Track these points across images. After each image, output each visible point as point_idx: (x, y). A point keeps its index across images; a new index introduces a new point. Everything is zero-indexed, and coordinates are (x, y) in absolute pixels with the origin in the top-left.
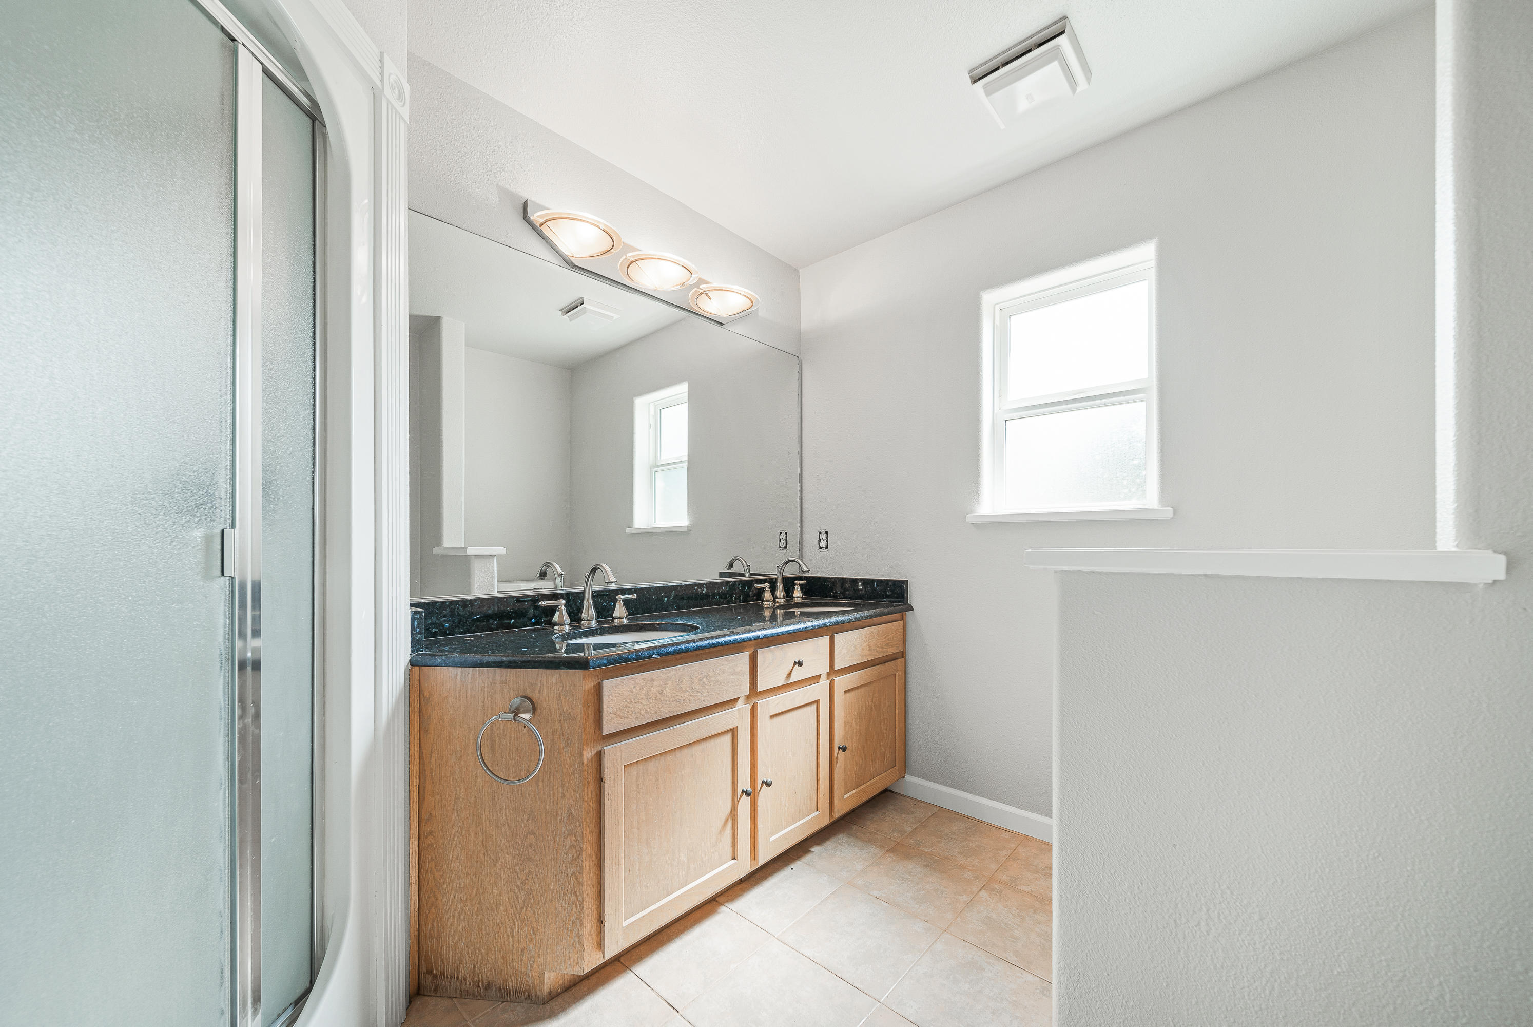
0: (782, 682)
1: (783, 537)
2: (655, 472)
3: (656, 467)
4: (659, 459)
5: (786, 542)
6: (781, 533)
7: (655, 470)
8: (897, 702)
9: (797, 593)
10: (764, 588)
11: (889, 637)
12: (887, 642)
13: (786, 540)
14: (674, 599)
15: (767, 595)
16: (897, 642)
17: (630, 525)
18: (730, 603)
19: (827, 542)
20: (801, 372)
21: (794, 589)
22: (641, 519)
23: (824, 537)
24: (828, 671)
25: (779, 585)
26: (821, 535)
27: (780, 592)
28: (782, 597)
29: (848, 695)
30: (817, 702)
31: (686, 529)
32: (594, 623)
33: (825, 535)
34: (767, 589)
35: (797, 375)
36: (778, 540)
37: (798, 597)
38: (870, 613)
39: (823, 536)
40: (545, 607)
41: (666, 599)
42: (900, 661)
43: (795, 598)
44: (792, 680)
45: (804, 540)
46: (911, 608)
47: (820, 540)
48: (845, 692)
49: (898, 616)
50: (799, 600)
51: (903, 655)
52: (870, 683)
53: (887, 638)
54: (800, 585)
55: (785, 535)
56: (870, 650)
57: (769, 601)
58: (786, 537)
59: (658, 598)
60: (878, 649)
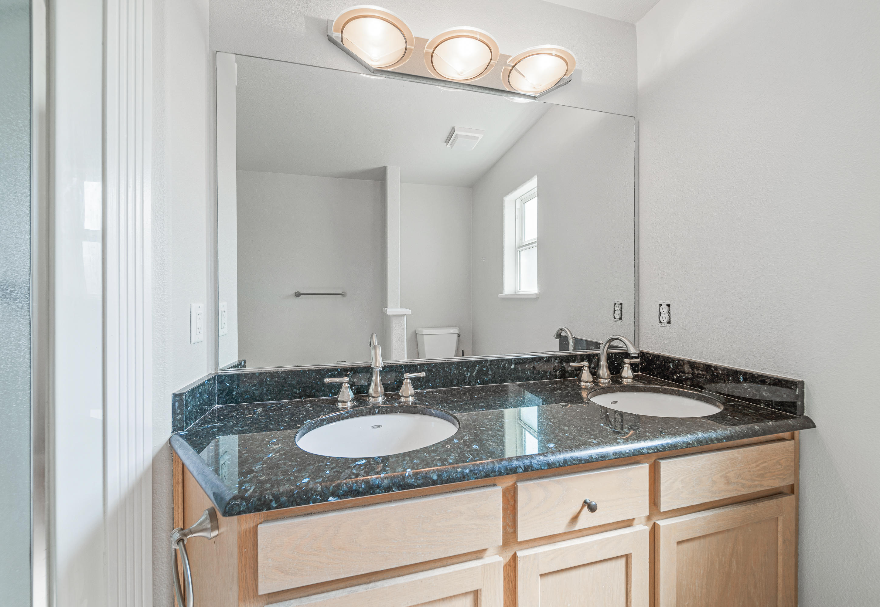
0: (561, 529)
1: (618, 308)
2: (520, 252)
3: (521, 247)
4: (523, 241)
5: (621, 313)
6: (615, 304)
7: (520, 249)
8: (780, 558)
9: (627, 372)
10: (582, 367)
11: (765, 465)
12: (763, 472)
13: (621, 311)
14: (477, 373)
15: (586, 375)
16: (781, 472)
17: (501, 292)
18: (544, 378)
19: (670, 316)
20: (637, 133)
21: (623, 367)
22: (508, 289)
23: (666, 311)
24: (648, 514)
25: (603, 363)
26: (661, 309)
27: (604, 371)
28: (606, 377)
29: (685, 546)
30: (627, 557)
31: (535, 297)
32: (380, 400)
33: (667, 308)
34: (586, 368)
35: (634, 136)
36: (613, 310)
37: (627, 378)
38: (728, 433)
39: (664, 310)
40: (328, 383)
41: (469, 374)
42: (789, 499)
43: (625, 378)
44: (580, 525)
45: (641, 312)
46: (809, 424)
47: (660, 313)
48: (678, 543)
49: (786, 435)
50: (630, 381)
51: (792, 490)
52: (728, 530)
53: (761, 466)
54: (631, 364)
55: (620, 306)
56: (728, 483)
57: (587, 382)
58: (621, 308)
59: (459, 373)
60: (742, 481)
